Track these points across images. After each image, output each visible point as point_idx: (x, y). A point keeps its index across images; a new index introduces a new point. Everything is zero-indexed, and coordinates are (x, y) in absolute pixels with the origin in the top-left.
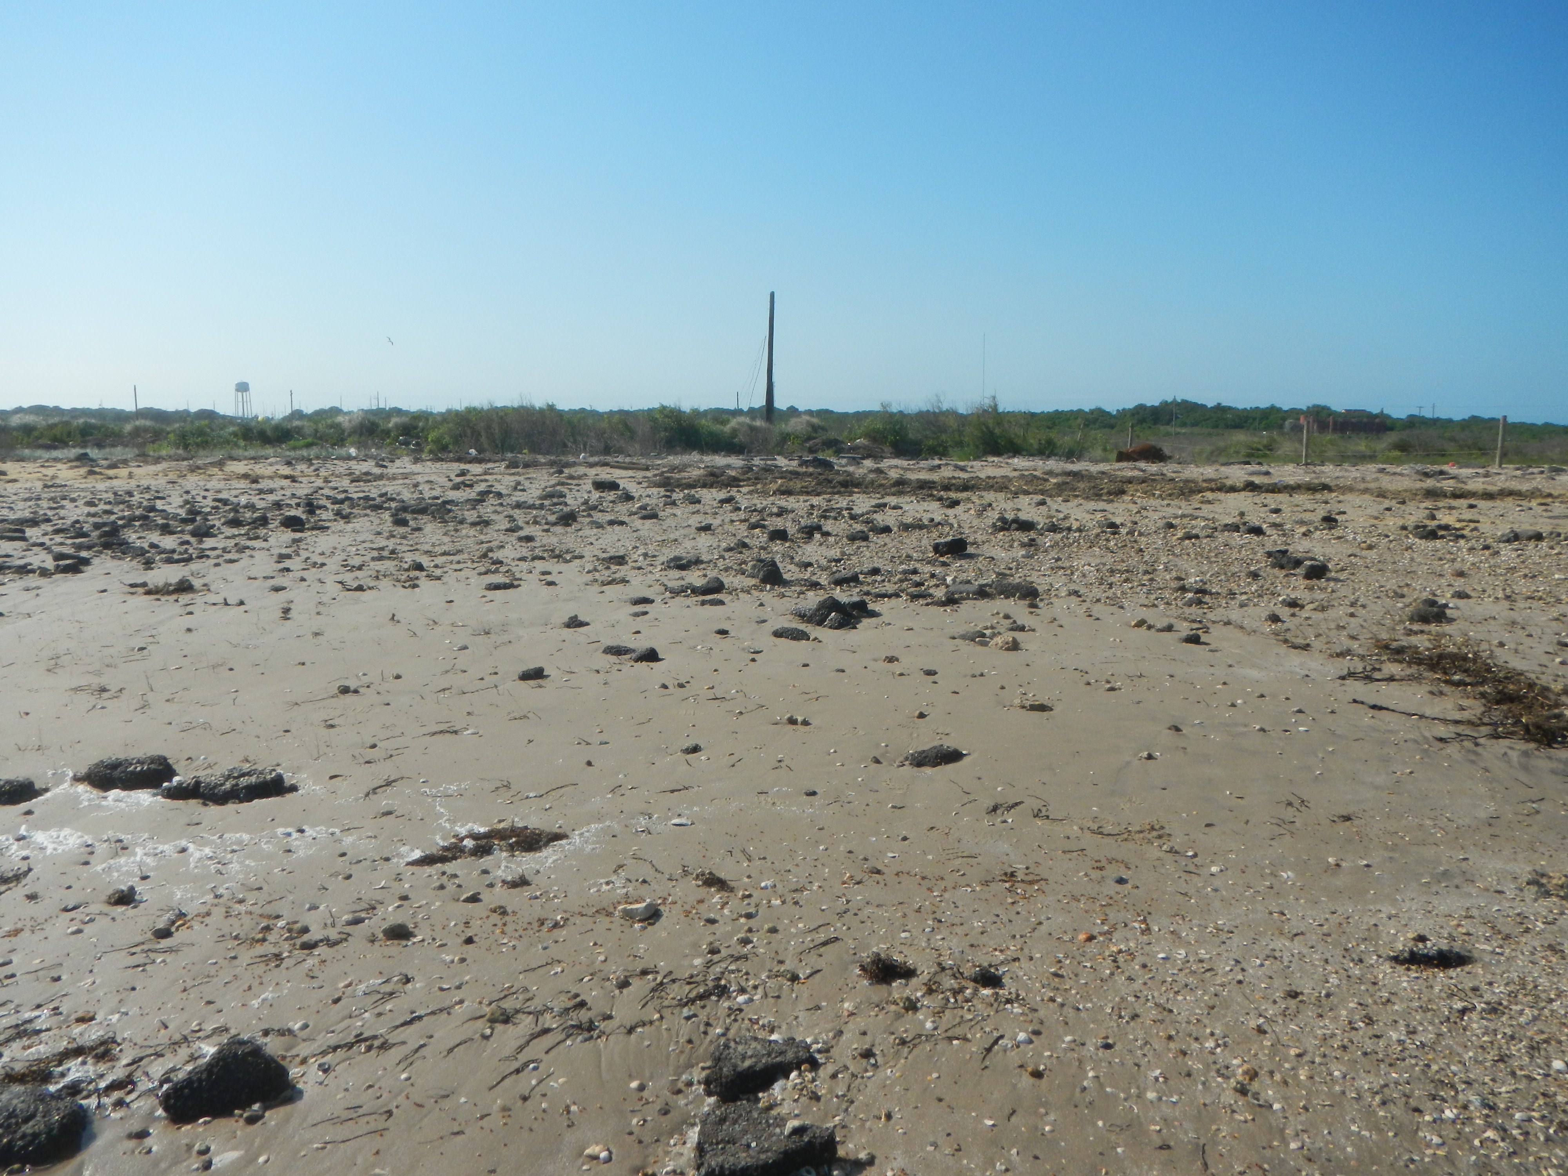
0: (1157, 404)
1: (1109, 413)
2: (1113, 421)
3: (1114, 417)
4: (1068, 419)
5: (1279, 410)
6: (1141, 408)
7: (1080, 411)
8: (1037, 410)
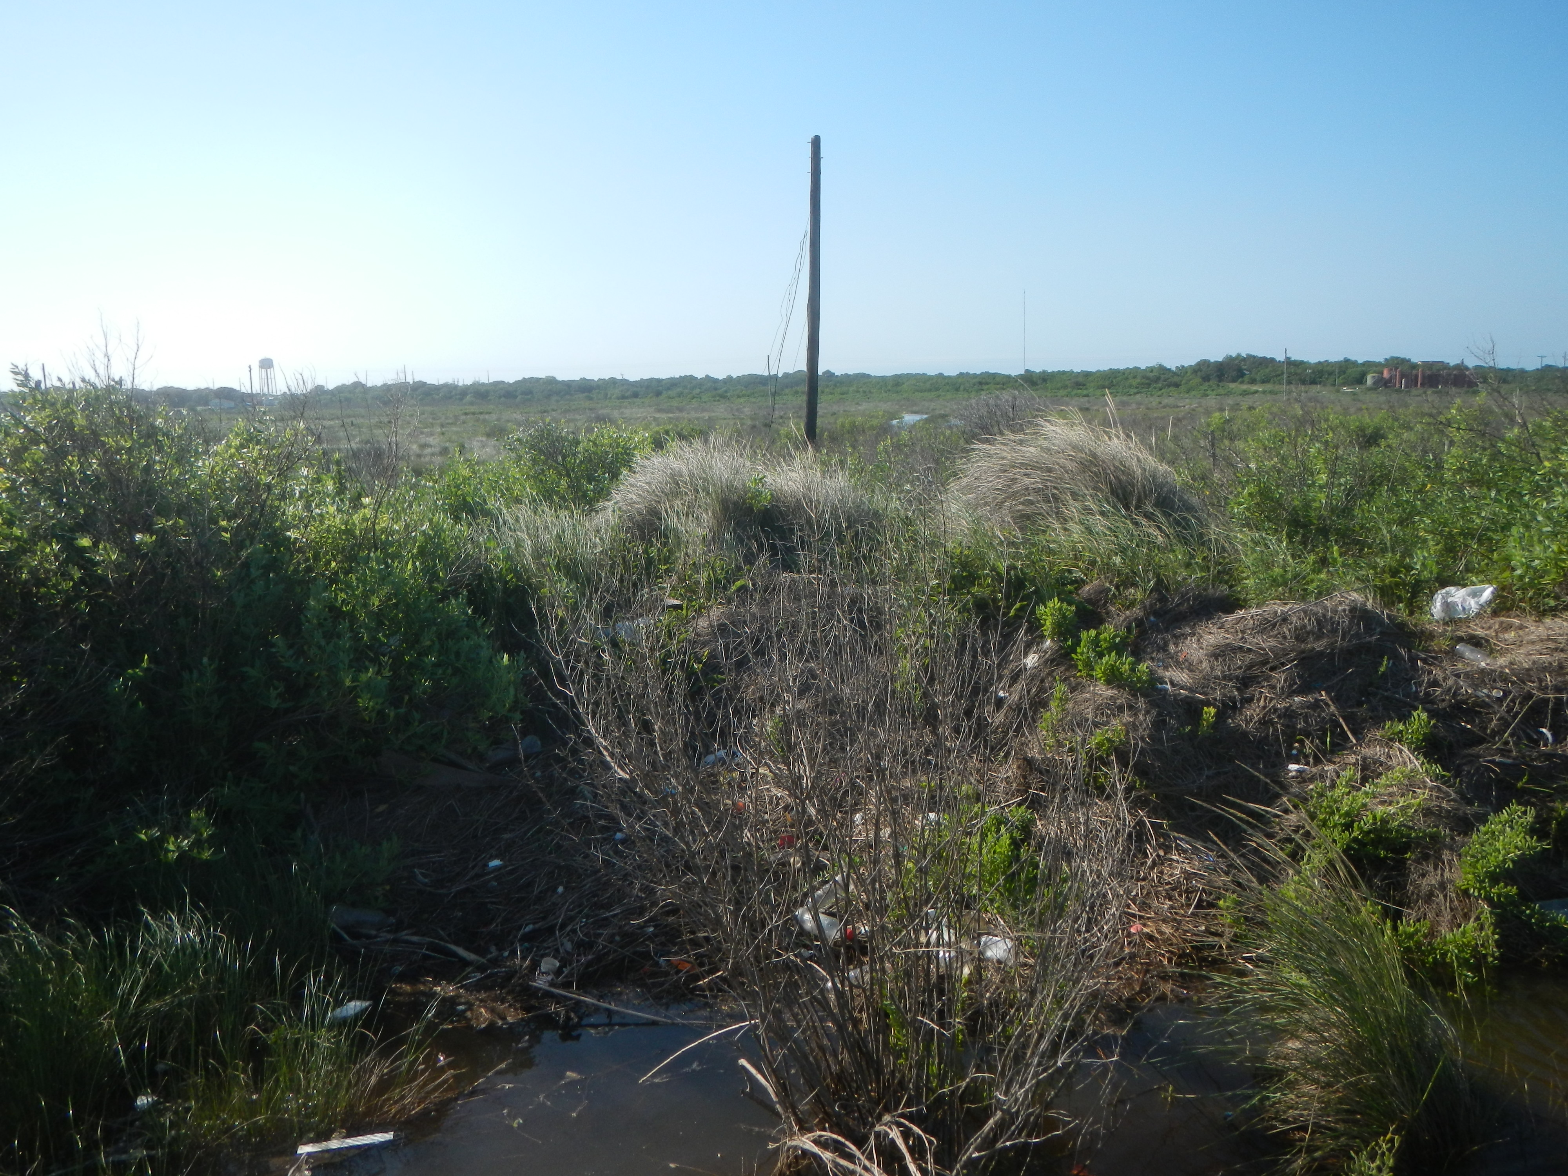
0: (1220, 360)
1: (1169, 370)
2: (1176, 379)
3: (1175, 374)
4: (1127, 379)
5: (1355, 363)
6: (1204, 363)
7: (1137, 369)
8: (1092, 369)
